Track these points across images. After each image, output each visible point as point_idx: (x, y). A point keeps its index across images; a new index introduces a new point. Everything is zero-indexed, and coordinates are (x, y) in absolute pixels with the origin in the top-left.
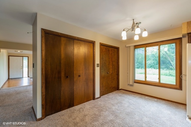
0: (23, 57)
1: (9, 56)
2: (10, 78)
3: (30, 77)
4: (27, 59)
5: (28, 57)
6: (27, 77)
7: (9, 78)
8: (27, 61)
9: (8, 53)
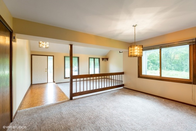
0: (47, 56)
1: (32, 55)
2: (33, 83)
3: (56, 82)
4: (52, 59)
5: (53, 56)
6: (53, 81)
7: (31, 84)
8: (52, 61)
9: (31, 51)
